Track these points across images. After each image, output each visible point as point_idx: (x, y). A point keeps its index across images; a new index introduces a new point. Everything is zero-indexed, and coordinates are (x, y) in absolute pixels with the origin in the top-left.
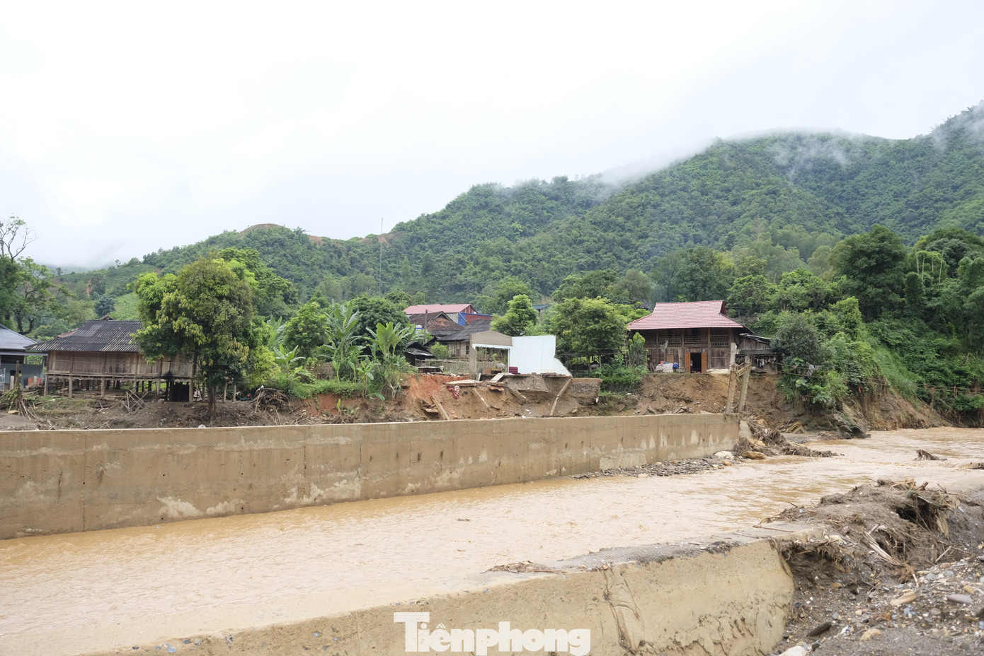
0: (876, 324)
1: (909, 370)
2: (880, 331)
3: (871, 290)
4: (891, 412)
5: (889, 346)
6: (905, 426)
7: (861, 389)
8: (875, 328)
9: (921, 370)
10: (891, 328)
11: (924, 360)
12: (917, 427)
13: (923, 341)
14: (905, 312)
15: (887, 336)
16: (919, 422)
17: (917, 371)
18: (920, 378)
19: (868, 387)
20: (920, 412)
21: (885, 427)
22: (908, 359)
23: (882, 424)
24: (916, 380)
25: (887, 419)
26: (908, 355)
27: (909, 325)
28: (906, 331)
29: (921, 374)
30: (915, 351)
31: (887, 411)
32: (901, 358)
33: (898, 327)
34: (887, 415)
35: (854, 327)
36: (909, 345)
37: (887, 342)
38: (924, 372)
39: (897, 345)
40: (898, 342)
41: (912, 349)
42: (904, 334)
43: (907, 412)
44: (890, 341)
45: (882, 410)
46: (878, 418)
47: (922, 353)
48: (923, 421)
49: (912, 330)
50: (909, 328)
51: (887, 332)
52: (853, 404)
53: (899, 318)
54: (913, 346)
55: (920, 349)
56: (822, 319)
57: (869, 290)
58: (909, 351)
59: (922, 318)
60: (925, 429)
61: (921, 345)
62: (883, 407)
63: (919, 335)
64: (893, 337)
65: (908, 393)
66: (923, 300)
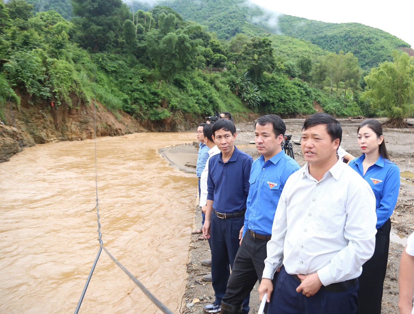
0: (99, 54)
1: (120, 90)
2: (101, 60)
3: (95, 27)
4: (90, 124)
5: (106, 71)
6: (103, 134)
7: (54, 103)
8: (97, 58)
9: (128, 91)
10: (111, 59)
11: (131, 83)
12: (115, 135)
13: (132, 70)
14: (125, 50)
15: (106, 64)
16: (116, 131)
17: (125, 91)
18: (126, 96)
19: (61, 102)
20: (121, 122)
21: (80, 137)
22: (121, 82)
23: (77, 135)
24: (122, 98)
25: (84, 129)
26: (120, 80)
27: (125, 58)
28: (120, 62)
29: (128, 94)
30: (126, 77)
31: (86, 123)
32: (115, 82)
33: (117, 59)
34: (84, 126)
35: (61, 48)
36: (122, 72)
37: (105, 69)
38: (130, 92)
39: (113, 72)
40: (113, 69)
41: (124, 75)
42: (119, 64)
43: (106, 123)
44: (107, 68)
45: (81, 122)
46: (74, 130)
47: (130, 78)
48: (120, 129)
49: (126, 62)
50: (124, 60)
51: (107, 61)
52: (43, 117)
53: (119, 53)
54: (125, 73)
55: (129, 75)
56: (27, 37)
57: (92, 27)
58: (121, 76)
59: (135, 55)
60: (122, 136)
61: (131, 73)
62: (82, 120)
63: (131, 66)
64: (111, 65)
65: (113, 107)
66: (136, 42)
